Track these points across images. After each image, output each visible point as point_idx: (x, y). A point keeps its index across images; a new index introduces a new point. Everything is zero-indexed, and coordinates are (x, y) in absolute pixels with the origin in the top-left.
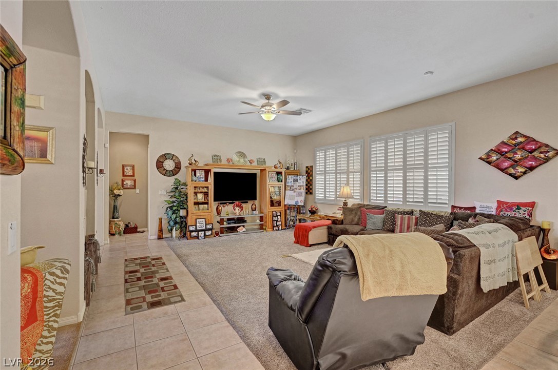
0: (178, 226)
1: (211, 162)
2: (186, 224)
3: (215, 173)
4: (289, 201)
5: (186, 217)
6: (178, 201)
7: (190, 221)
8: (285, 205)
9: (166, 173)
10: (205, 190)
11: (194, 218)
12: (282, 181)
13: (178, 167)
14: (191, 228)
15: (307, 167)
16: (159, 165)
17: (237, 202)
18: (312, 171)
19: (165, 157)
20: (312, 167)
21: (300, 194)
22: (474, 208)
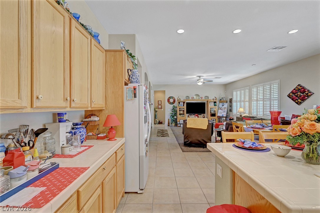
0: (174, 122)
1: (185, 99)
2: (177, 121)
3: (187, 103)
4: (219, 115)
5: (176, 119)
6: (174, 113)
7: (178, 120)
8: (218, 116)
9: (171, 103)
10: (183, 109)
11: (179, 119)
12: (216, 106)
13: (174, 101)
14: (178, 123)
15: (230, 99)
16: (168, 100)
17: (196, 114)
18: (232, 101)
19: (170, 98)
20: (232, 99)
21: (224, 111)
22: (284, 118)
